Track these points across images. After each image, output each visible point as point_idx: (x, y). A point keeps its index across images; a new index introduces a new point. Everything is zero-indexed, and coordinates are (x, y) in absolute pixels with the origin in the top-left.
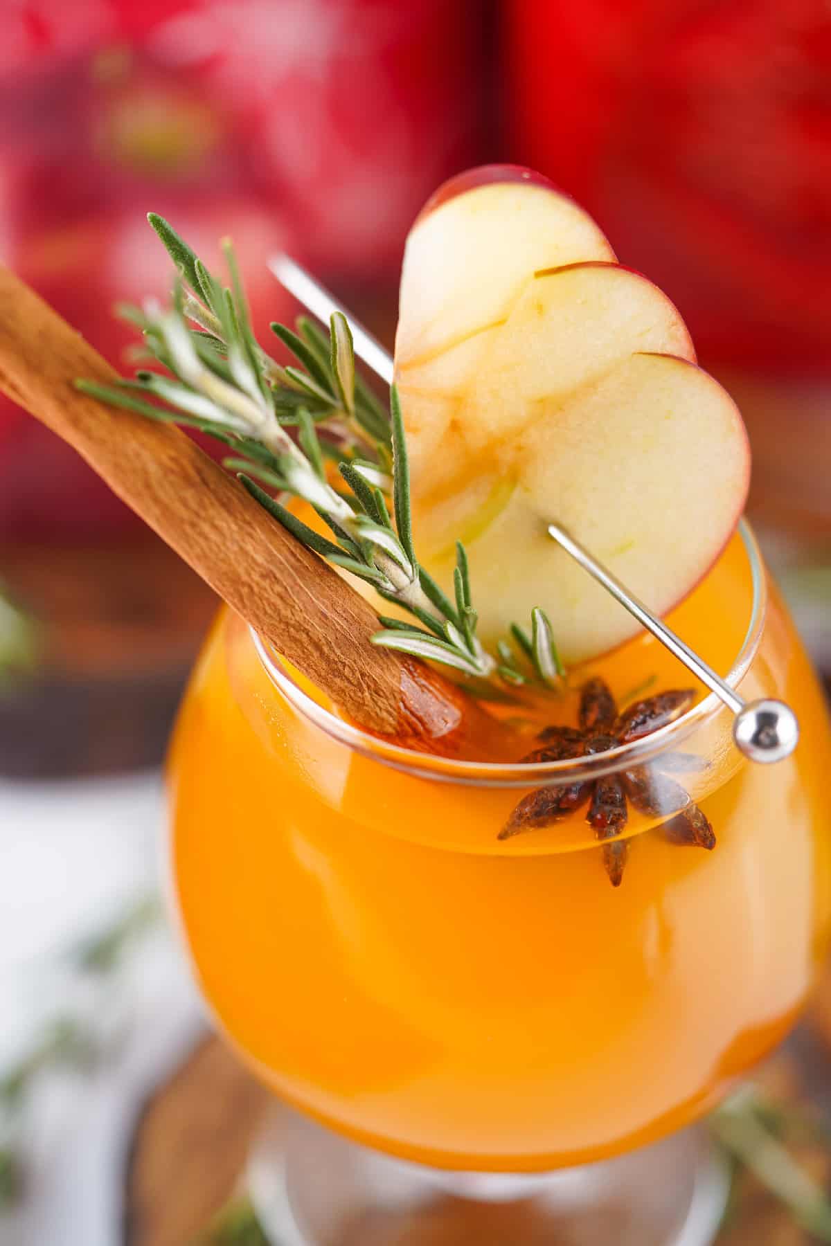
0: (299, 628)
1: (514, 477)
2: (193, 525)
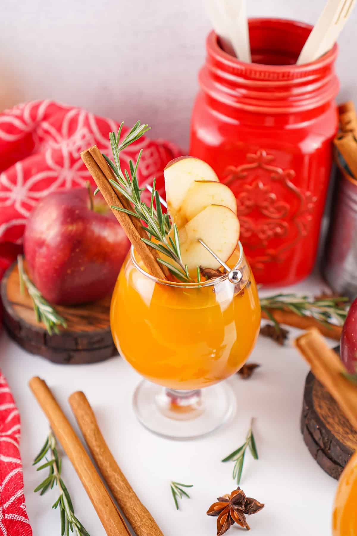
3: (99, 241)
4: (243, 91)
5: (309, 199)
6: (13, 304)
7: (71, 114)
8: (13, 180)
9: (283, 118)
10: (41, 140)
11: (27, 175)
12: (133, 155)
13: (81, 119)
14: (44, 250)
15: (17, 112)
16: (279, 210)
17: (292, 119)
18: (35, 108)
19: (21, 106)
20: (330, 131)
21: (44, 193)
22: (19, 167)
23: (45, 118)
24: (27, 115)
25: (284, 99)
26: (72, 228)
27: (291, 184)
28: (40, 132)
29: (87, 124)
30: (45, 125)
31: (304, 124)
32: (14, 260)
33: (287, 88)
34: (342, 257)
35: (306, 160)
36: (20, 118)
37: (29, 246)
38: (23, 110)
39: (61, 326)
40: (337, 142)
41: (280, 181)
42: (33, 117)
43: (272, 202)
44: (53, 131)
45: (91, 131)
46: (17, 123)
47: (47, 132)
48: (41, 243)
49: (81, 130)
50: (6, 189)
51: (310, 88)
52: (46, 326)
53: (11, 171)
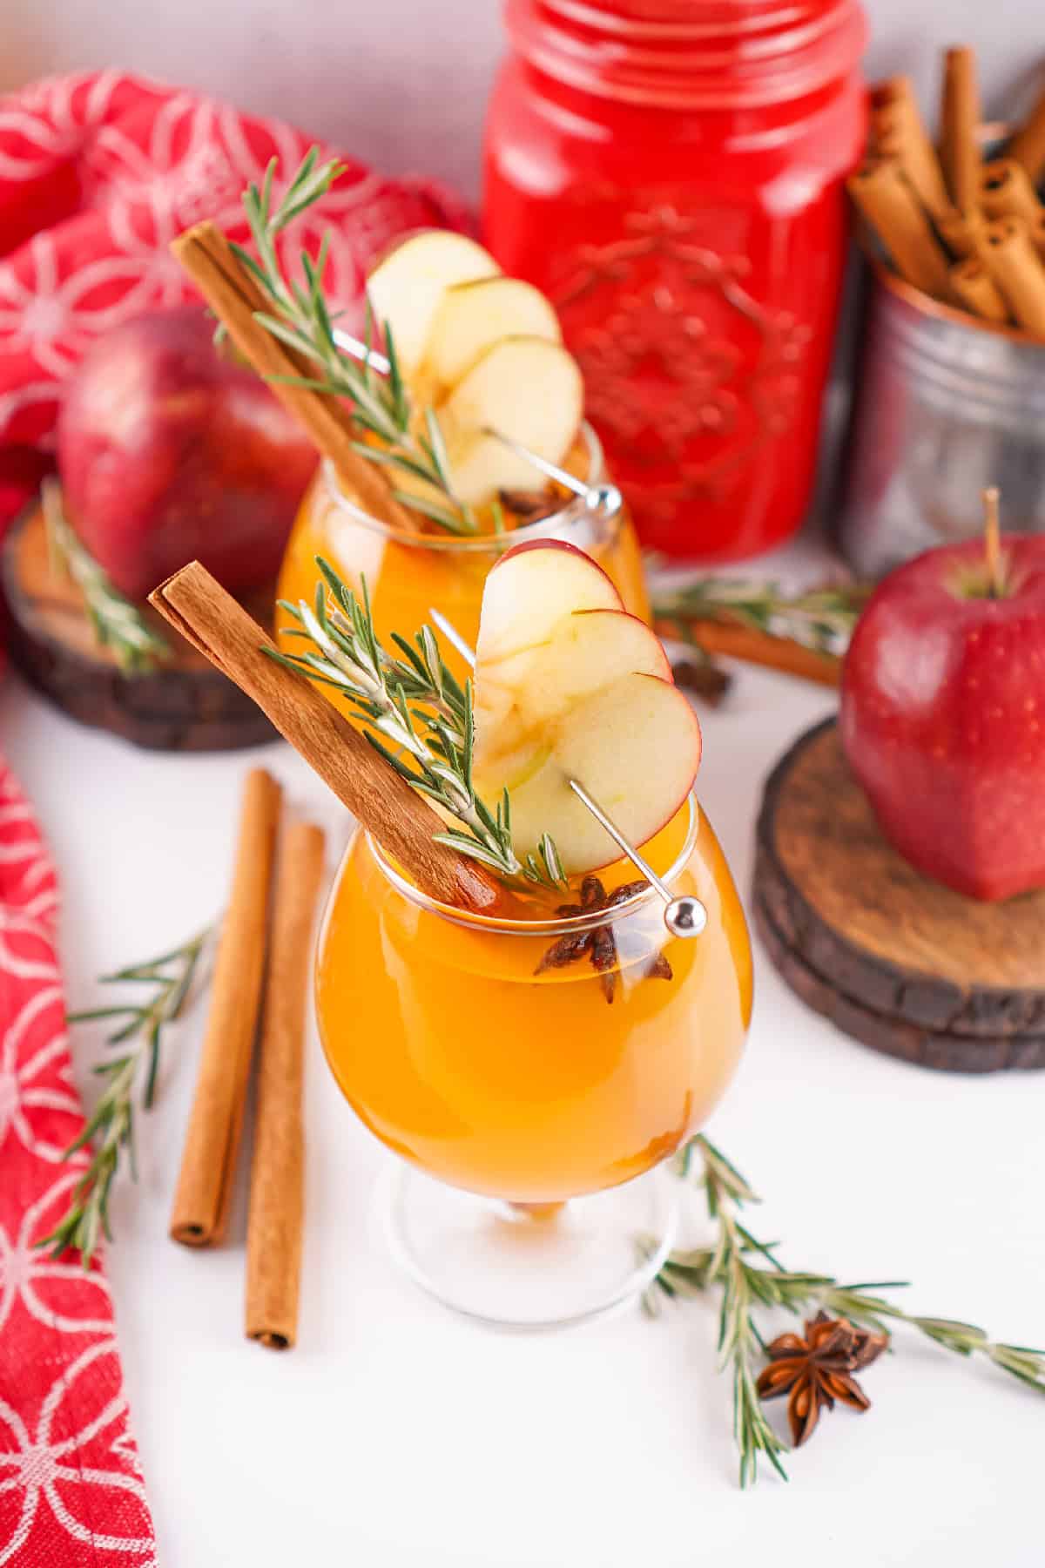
0: (392, 828)
1: (551, 747)
2: (326, 754)
3: (247, 440)
4: (616, 52)
5: (787, 336)
6: (36, 602)
7: (175, 109)
8: (29, 281)
9: (722, 122)
10: (101, 176)
11: (65, 268)
12: (337, 217)
13: (201, 124)
14: (107, 464)
15: (32, 100)
16: (711, 362)
17: (742, 123)
18: (82, 92)
19: (47, 83)
20: (841, 155)
21: (107, 318)
22: (42, 248)
23: (111, 116)
24: (60, 108)
25: (719, 72)
26: (181, 405)
27: (738, 296)
28: (94, 158)
29: (217, 134)
30: (110, 138)
31: (775, 138)
32: (35, 493)
33: (729, 43)
34: (877, 489)
35: (780, 235)
36: (44, 116)
37: (72, 452)
38: (49, 95)
39: (154, 657)
40: (859, 187)
41: (711, 288)
42: (78, 113)
43: (693, 342)
44: (129, 151)
45: (227, 154)
46: (36, 132)
47: (114, 157)
48: (101, 445)
49: (201, 153)
50: (8, 306)
51: (787, 41)
52: (119, 657)
53: (21, 258)
